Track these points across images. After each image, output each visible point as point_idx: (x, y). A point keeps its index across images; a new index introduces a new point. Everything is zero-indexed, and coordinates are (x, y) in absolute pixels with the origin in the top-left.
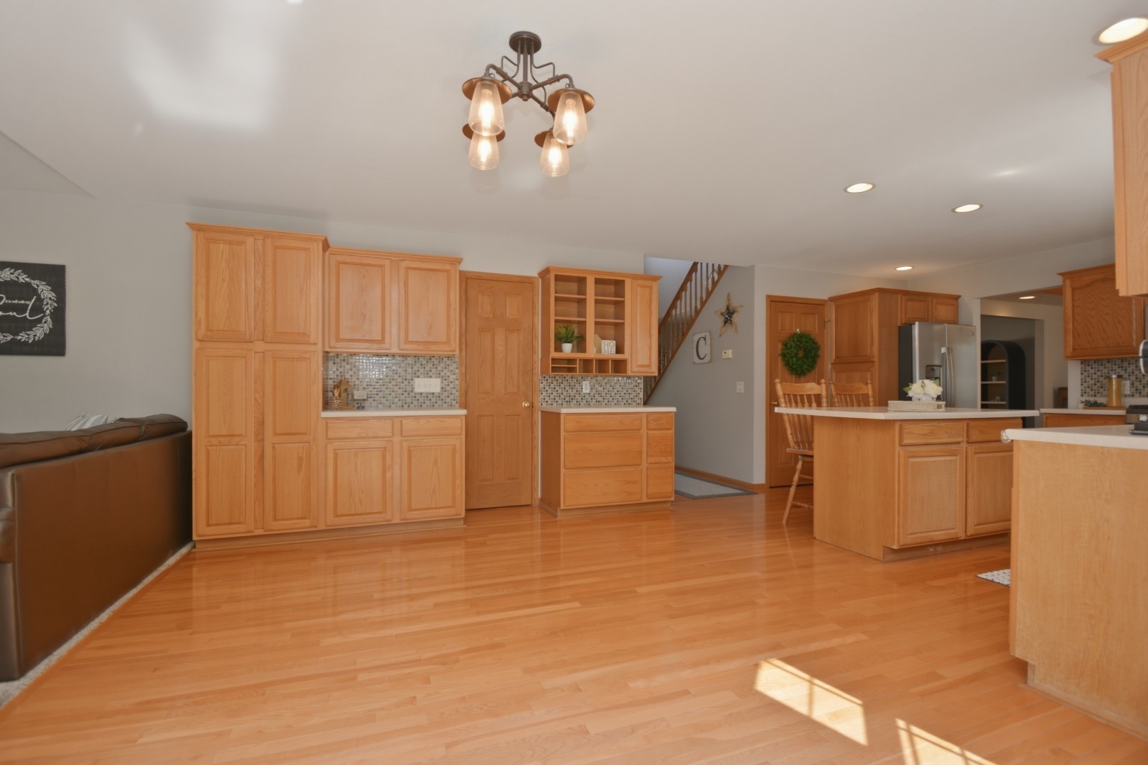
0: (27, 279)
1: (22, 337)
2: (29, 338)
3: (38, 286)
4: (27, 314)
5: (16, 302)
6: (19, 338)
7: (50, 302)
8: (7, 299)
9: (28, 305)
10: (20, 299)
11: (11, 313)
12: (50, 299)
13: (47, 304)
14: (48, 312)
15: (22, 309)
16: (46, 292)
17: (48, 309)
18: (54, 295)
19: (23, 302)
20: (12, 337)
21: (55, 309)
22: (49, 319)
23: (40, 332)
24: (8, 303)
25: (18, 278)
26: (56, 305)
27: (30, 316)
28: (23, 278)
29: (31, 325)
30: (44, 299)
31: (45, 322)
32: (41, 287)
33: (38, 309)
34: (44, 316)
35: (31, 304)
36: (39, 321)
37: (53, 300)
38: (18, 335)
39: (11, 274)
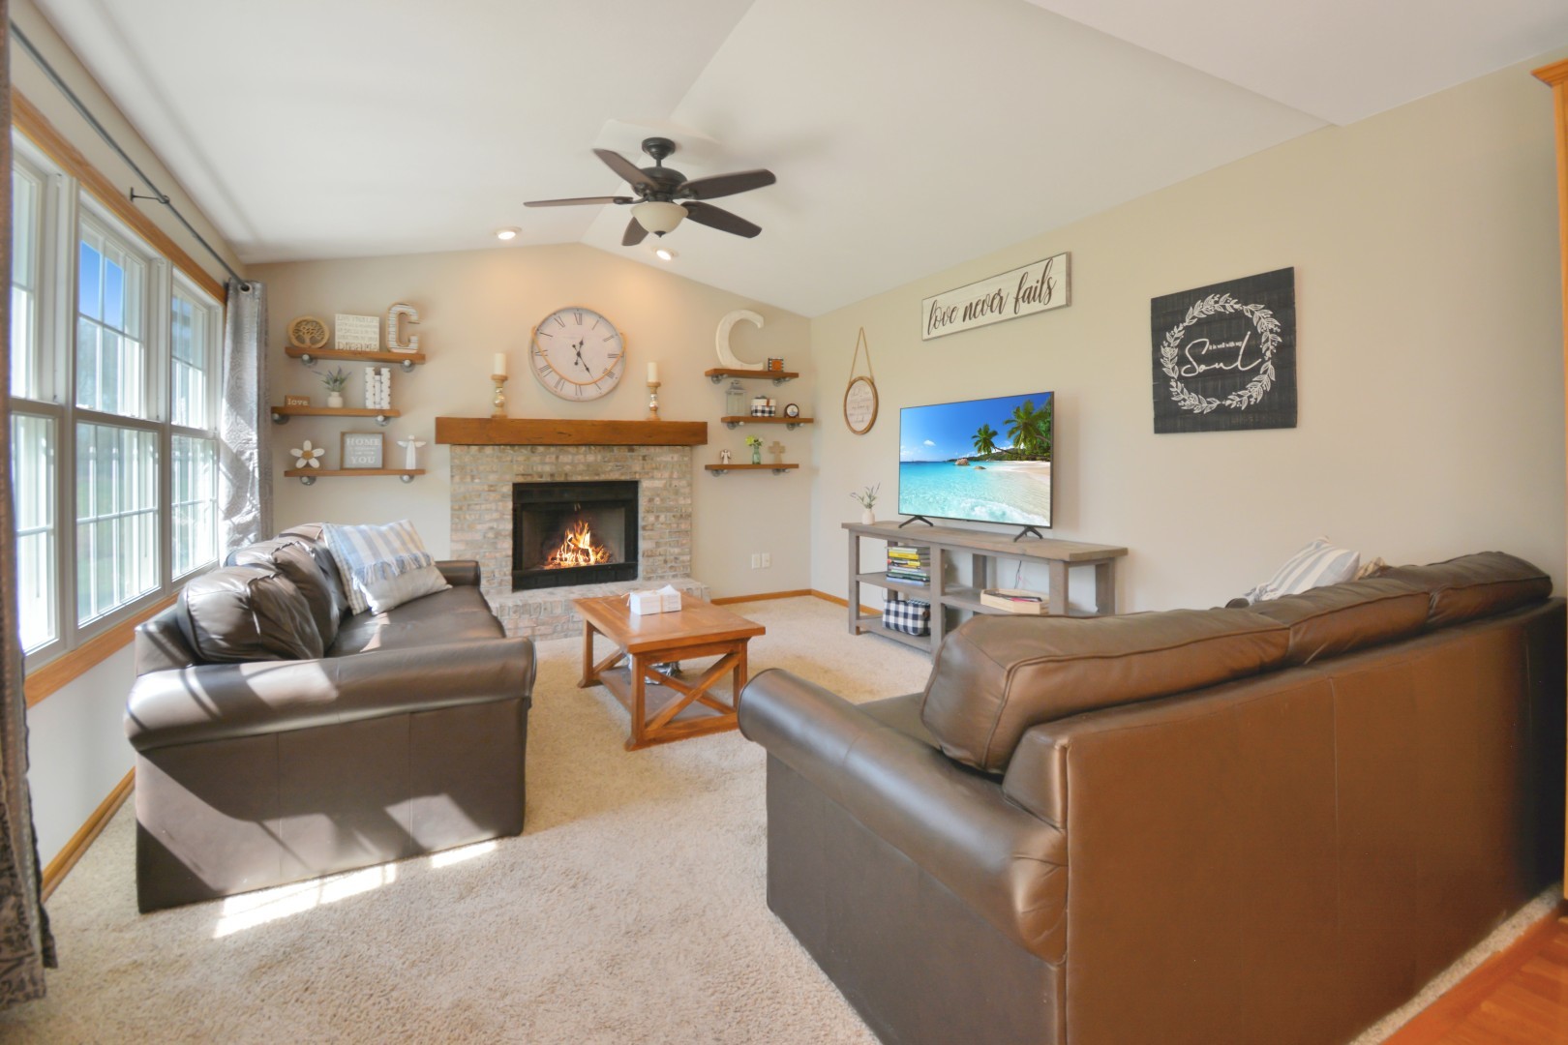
0: (1237, 306)
1: (1233, 401)
2: (1241, 402)
3: (1252, 313)
4: (1238, 363)
5: (1223, 346)
6: (1228, 402)
7: (1270, 336)
8: (1211, 344)
9: (1239, 348)
10: (1227, 341)
11: (1216, 366)
12: (1271, 331)
13: (1267, 341)
14: (1268, 354)
15: (1229, 356)
16: (1264, 320)
17: (1268, 348)
18: (1277, 323)
19: (1232, 344)
20: (1218, 402)
21: (1279, 347)
22: (1270, 366)
23: (1256, 390)
24: (1213, 350)
25: (1224, 307)
26: (1280, 340)
27: (1242, 366)
28: (1232, 305)
29: (1241, 380)
30: (1262, 333)
31: (1265, 372)
32: (1257, 314)
33: (1254, 352)
34: (1264, 362)
35: (1243, 345)
36: (1256, 371)
37: (1276, 333)
38: (1227, 399)
39: (1216, 302)
